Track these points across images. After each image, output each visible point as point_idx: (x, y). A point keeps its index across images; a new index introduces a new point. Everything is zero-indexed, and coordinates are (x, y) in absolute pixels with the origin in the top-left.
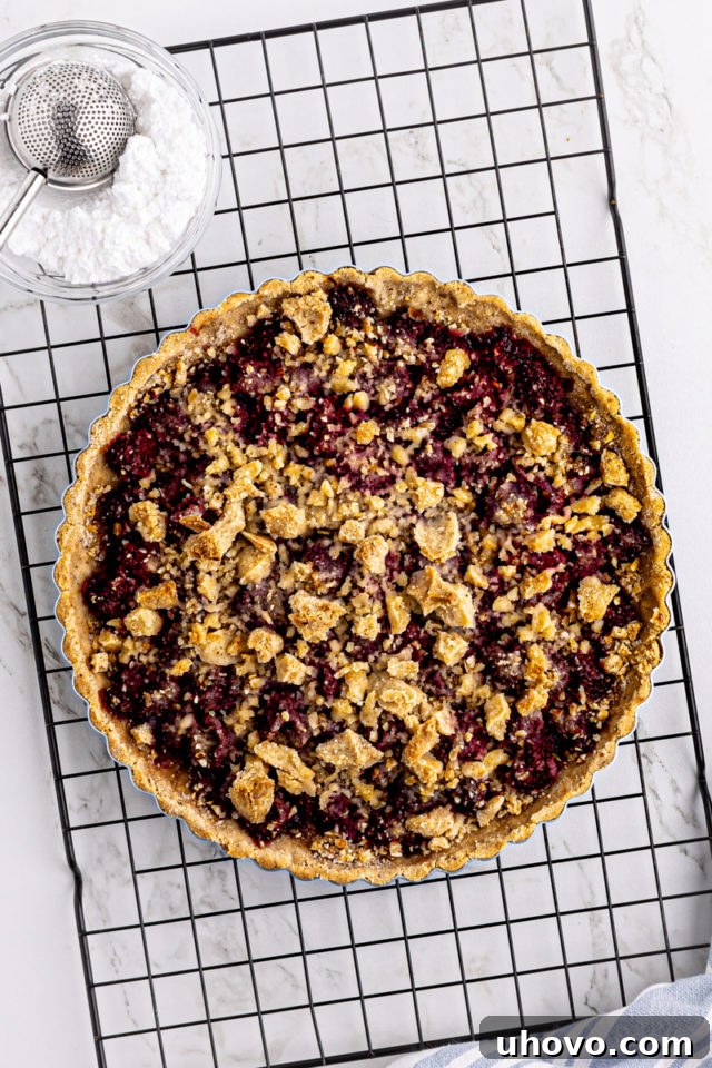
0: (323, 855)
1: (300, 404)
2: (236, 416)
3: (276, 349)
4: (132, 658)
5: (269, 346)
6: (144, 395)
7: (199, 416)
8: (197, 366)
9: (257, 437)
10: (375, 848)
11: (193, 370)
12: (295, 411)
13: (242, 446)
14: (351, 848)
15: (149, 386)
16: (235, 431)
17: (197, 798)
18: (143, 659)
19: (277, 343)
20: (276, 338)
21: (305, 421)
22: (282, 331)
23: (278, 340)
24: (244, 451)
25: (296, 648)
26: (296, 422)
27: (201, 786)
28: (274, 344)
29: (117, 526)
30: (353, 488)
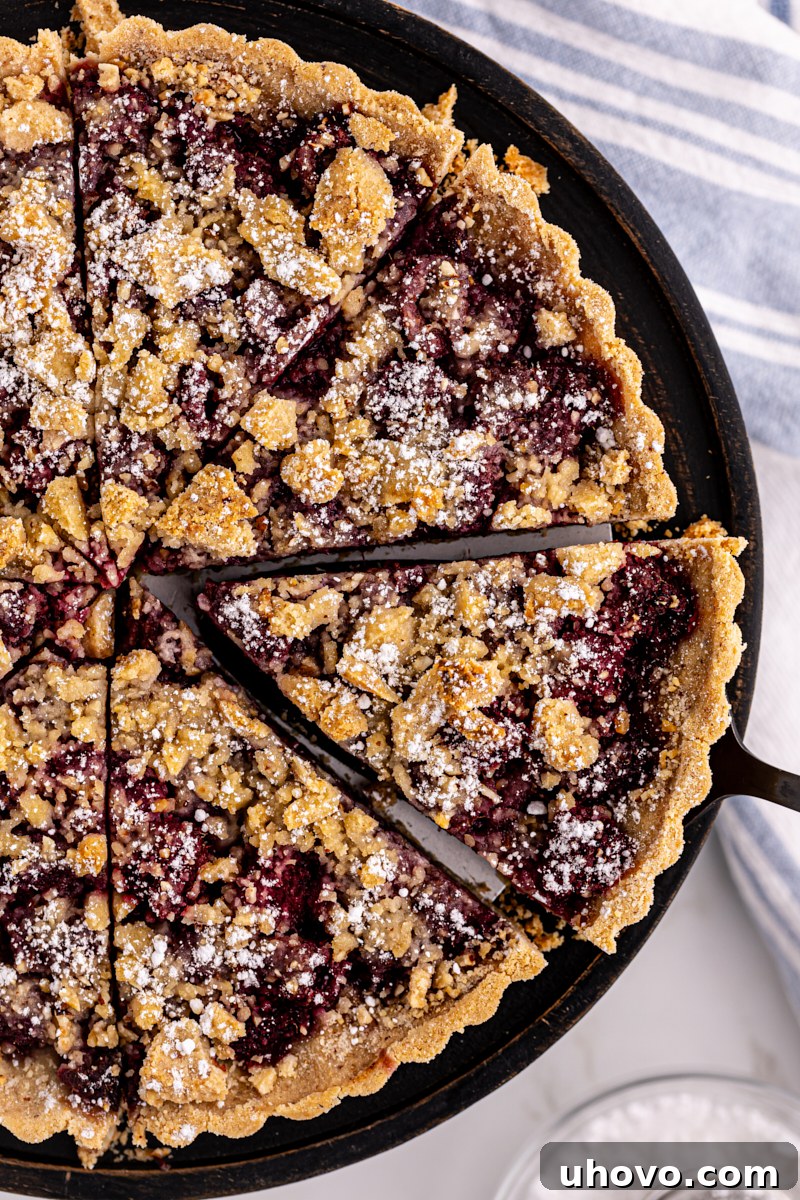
0: (240, 78)
1: (211, 914)
2: (329, 905)
3: (246, 1013)
4: (555, 469)
5: (257, 1021)
6: (489, 955)
7: (394, 910)
8: (391, 996)
9: (293, 862)
10: (147, 83)
11: (400, 990)
12: (219, 903)
13: (320, 851)
14: (188, 87)
15: (479, 971)
16: (333, 877)
17: (471, 202)
18: (536, 467)
19: (241, 1027)
20: (243, 1034)
21: (203, 882)
22: (233, 1045)
23: (240, 1030)
24: (318, 842)
25: (259, 459)
26: (220, 883)
27: (461, 225)
28: (249, 1023)
29: (623, 728)
30: (126, 756)
